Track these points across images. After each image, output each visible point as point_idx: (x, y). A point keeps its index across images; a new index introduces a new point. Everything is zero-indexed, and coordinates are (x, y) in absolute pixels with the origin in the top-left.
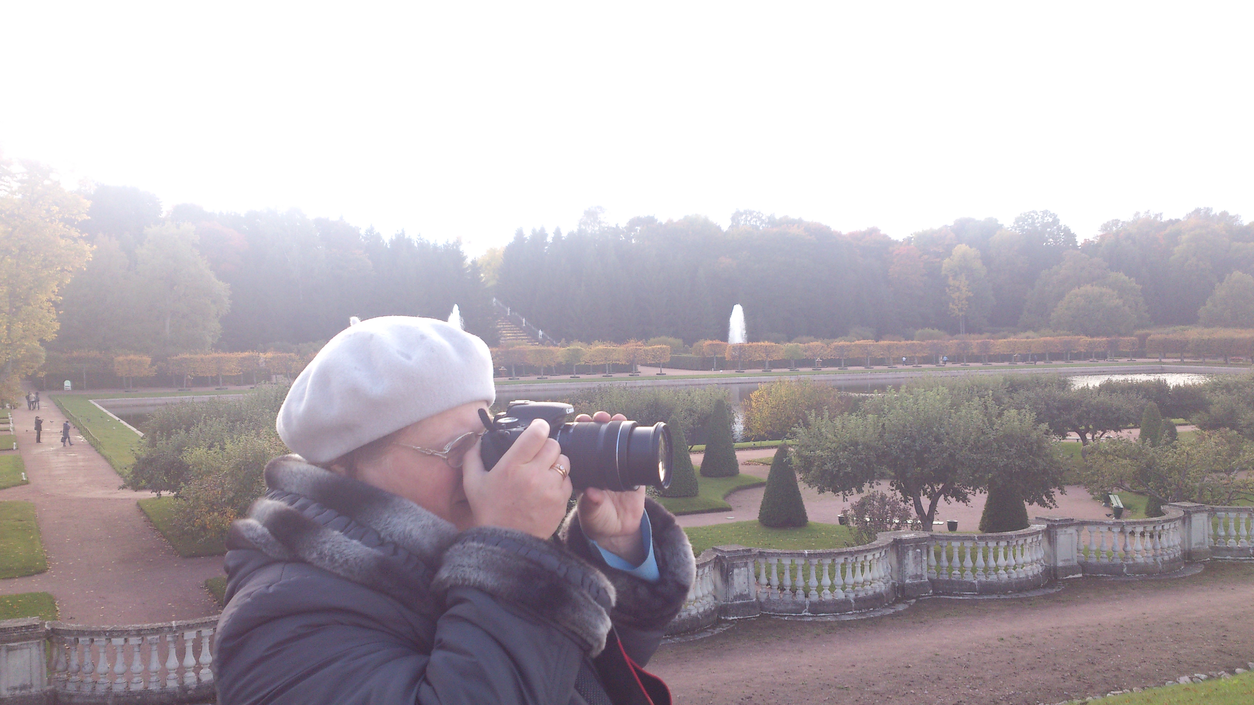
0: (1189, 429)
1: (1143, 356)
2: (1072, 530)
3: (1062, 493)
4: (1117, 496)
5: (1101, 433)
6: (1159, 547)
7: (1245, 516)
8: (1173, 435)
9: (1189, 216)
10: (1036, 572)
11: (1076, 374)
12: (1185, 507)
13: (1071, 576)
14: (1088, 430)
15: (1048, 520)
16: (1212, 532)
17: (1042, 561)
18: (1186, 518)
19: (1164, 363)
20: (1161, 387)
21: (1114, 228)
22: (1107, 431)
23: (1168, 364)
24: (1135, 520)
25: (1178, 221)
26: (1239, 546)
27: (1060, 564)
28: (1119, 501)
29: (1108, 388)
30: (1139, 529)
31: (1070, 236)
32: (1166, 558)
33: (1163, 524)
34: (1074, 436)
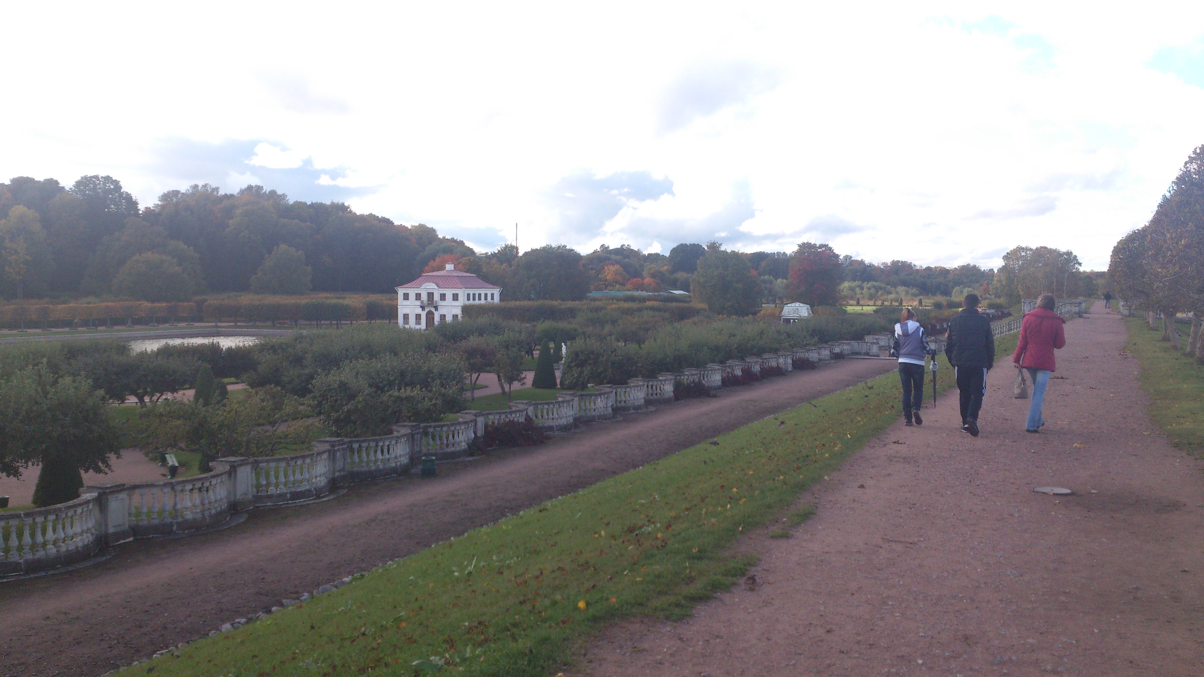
0: (240, 387)
1: (201, 320)
2: (123, 495)
3: (118, 458)
4: (173, 456)
5: (159, 395)
6: (207, 502)
7: (283, 464)
8: (224, 393)
9: (242, 192)
10: (86, 542)
11: (136, 339)
12: (231, 462)
13: (122, 541)
14: (145, 393)
15: (99, 488)
16: (254, 482)
17: (93, 531)
18: (232, 472)
19: (220, 327)
20: (215, 349)
21: (174, 198)
22: (165, 392)
23: (224, 327)
24: (184, 479)
25: (232, 196)
26: (278, 492)
27: (111, 530)
28: (174, 460)
29: (166, 352)
30: (189, 487)
31: (132, 203)
32: (213, 511)
33: (210, 480)
34: (132, 400)
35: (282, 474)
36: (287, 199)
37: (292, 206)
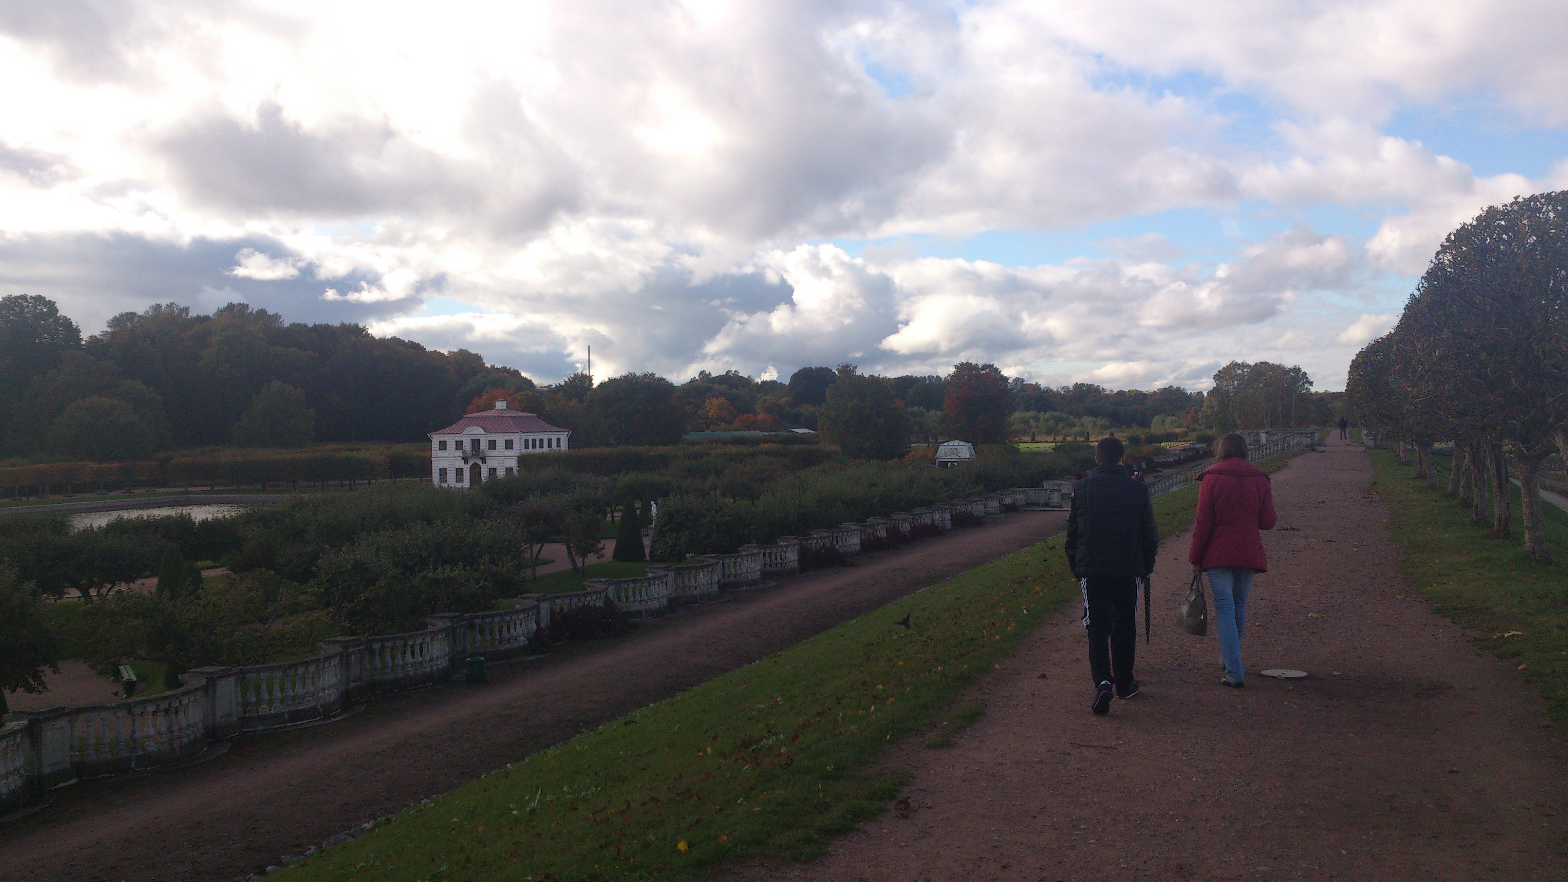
0: (218, 572)
1: (165, 484)
2: (63, 722)
3: (55, 672)
4: (128, 667)
5: (109, 586)
6: (176, 727)
7: (279, 674)
8: (198, 580)
9: (220, 312)
10: (12, 787)
11: (78, 511)
12: (208, 673)
13: (62, 784)
14: (91, 584)
15: (30, 713)
16: (240, 700)
17: (22, 771)
18: (209, 688)
19: (192, 493)
20: (185, 522)
21: (128, 324)
22: (117, 583)
23: (197, 493)
24: (146, 698)
25: (207, 318)
26: (272, 712)
27: (47, 770)
28: (131, 672)
29: (118, 527)
30: (151, 709)
31: (71, 330)
32: (185, 740)
33: (180, 699)
34: (74, 593)
35: (277, 688)
36: (281, 320)
37: (288, 329)
